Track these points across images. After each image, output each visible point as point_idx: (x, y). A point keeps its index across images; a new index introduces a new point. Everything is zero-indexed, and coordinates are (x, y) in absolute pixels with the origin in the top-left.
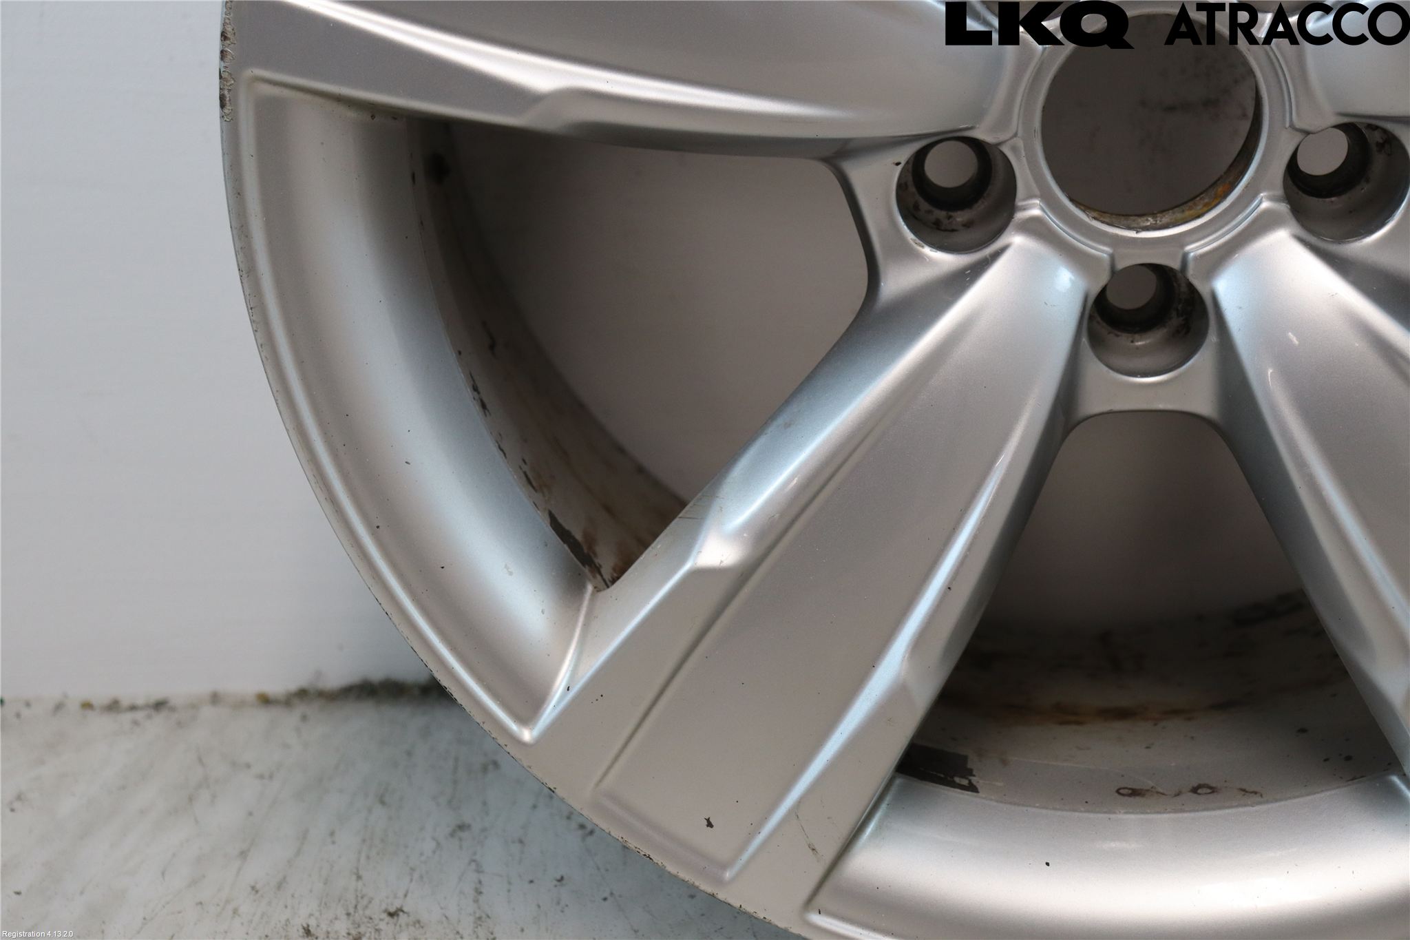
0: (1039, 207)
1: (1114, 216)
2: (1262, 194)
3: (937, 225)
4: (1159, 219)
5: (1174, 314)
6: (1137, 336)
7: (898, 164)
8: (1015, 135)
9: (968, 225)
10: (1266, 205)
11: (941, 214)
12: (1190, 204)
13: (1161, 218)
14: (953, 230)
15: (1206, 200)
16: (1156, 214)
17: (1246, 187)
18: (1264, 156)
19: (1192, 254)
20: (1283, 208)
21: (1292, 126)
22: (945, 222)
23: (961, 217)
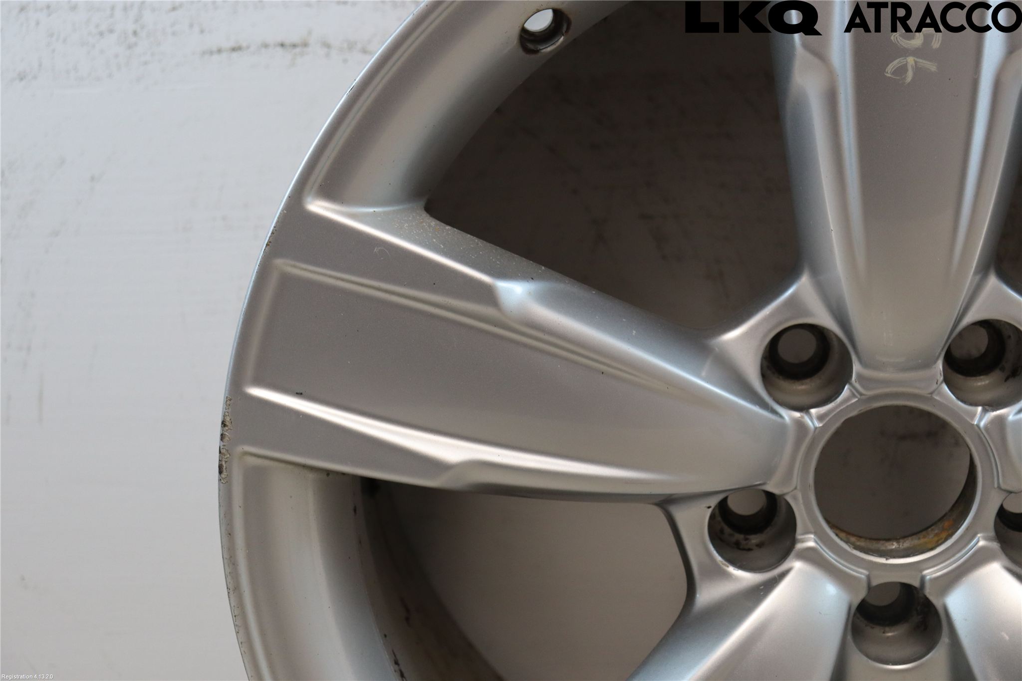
0: (813, 540)
1: (868, 540)
2: (979, 535)
3: (737, 545)
4: (901, 544)
6: (887, 629)
7: (709, 507)
8: (796, 488)
9: (760, 545)
10: (982, 543)
11: (740, 537)
12: (924, 533)
13: (903, 543)
14: (749, 550)
15: (936, 532)
16: (899, 539)
17: (967, 529)
18: (979, 507)
19: (928, 577)
20: (996, 545)
21: (999, 487)
22: (744, 542)
23: (755, 539)
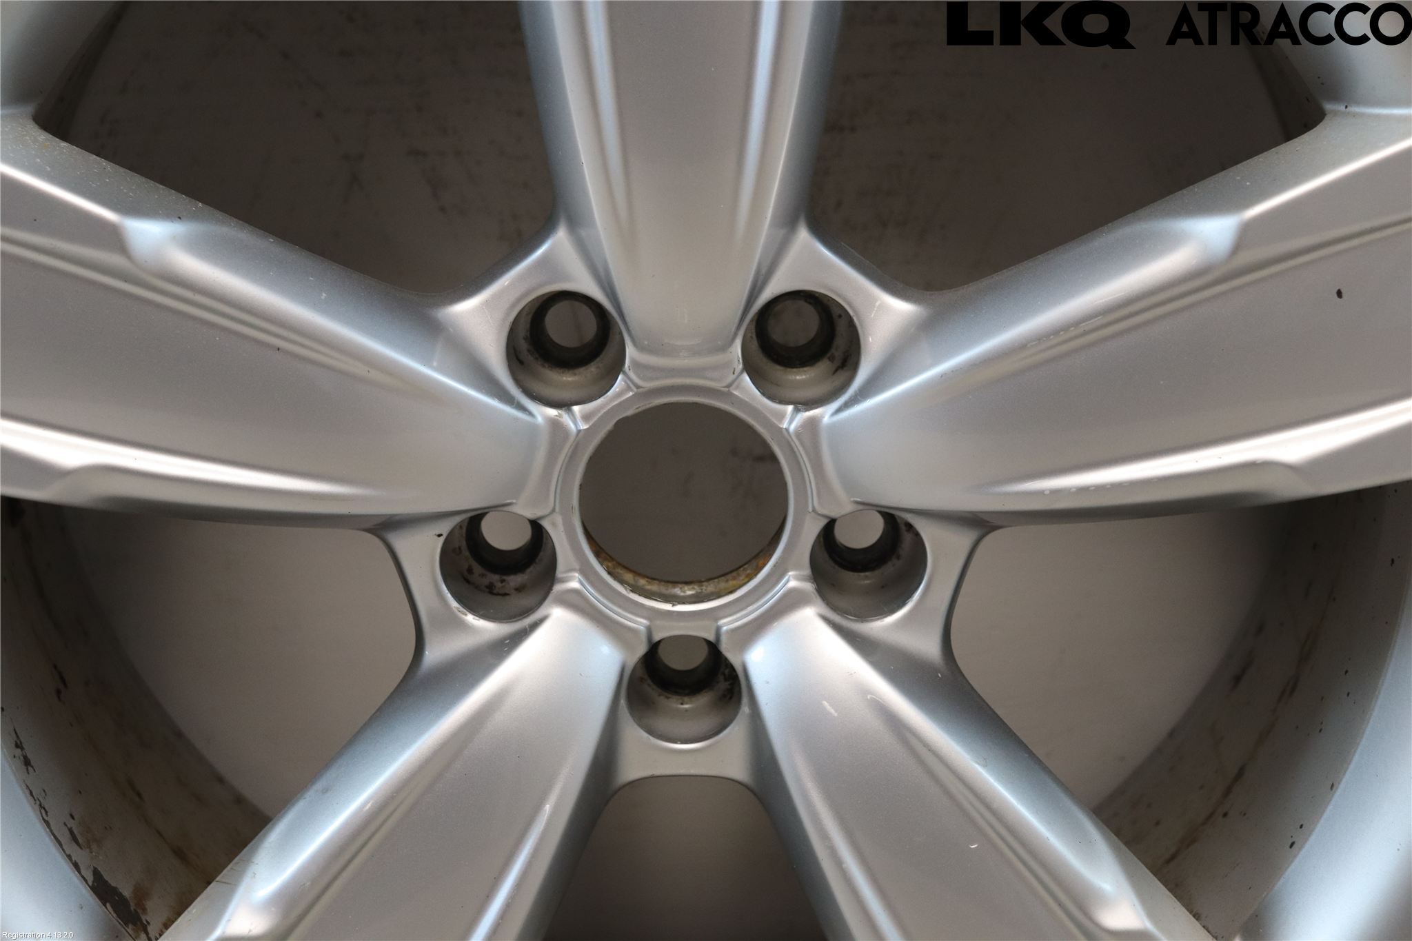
0: (577, 580)
1: (663, 583)
2: (790, 573)
3: (490, 589)
4: (704, 588)
5: (721, 678)
6: (686, 699)
7: (440, 535)
8: (553, 510)
9: (519, 589)
10: (793, 584)
11: (495, 578)
12: (734, 574)
13: (707, 587)
14: (506, 594)
15: (748, 572)
16: (703, 582)
17: (775, 566)
18: (791, 538)
19: (725, 628)
20: (809, 587)
21: (814, 510)
22: (499, 585)
23: (515, 580)
